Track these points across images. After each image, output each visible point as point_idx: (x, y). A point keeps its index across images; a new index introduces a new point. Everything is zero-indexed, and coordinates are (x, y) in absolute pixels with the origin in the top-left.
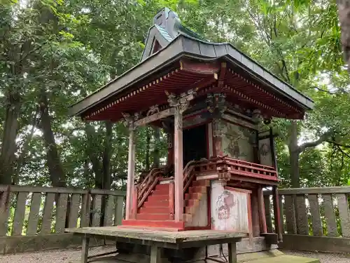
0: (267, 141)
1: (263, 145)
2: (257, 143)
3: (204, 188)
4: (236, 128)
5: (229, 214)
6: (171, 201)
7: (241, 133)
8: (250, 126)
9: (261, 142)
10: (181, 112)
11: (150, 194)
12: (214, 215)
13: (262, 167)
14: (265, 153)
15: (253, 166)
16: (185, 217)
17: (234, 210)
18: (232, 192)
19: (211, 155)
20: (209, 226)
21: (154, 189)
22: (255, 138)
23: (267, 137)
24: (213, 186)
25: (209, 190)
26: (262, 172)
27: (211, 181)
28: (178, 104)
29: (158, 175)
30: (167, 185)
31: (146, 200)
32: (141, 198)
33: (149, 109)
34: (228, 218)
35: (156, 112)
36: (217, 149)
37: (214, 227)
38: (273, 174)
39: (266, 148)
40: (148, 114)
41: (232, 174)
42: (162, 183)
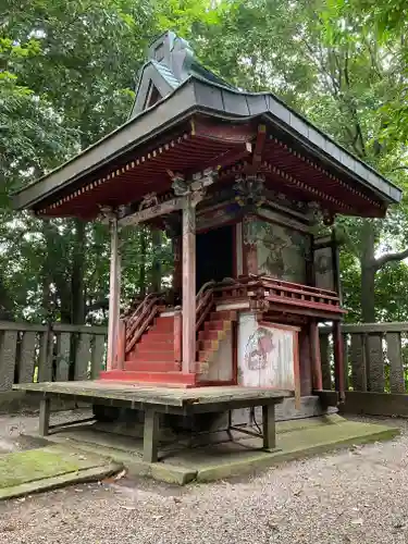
0: (327, 252)
1: (320, 258)
2: (312, 255)
3: (227, 323)
4: (279, 232)
5: (266, 362)
6: (176, 342)
7: (287, 240)
8: (299, 226)
9: (317, 253)
10: (194, 205)
11: (145, 332)
12: (242, 363)
13: (318, 292)
14: (323, 271)
15: (305, 289)
16: (197, 367)
17: (272, 356)
18: (269, 329)
19: (240, 272)
20: (234, 381)
21: (151, 323)
22: (310, 246)
23: (328, 245)
24: (242, 320)
25: (235, 326)
26: (317, 299)
27: (239, 312)
28: (188, 192)
29: (157, 303)
30: (172, 318)
31: (139, 340)
32: (130, 339)
33: (143, 200)
34: (263, 367)
35: (153, 204)
36: (249, 262)
37: (242, 380)
38: (334, 303)
39: (325, 262)
40: (141, 207)
41: (271, 303)
42: (162, 315)
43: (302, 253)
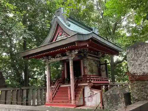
0: (104, 66)
1: (102, 68)
3: (82, 89)
4: (92, 62)
5: (92, 99)
6: (69, 96)
7: (94, 63)
8: (97, 59)
9: (101, 66)
10: (72, 58)
11: (57, 91)
12: (86, 100)
13: (103, 78)
14: (103, 71)
15: (100, 78)
16: (76, 102)
17: (94, 98)
18: (93, 91)
19: (83, 74)
20: (84, 105)
21: (58, 89)
22: (99, 64)
23: (104, 64)
24: (85, 88)
25: (84, 90)
26: (103, 80)
27: (84, 86)
28: (71, 55)
31: (55, 94)
34: (92, 101)
35: (60, 57)
36: (85, 72)
37: (86, 104)
38: (107, 80)
39: (104, 69)
41: (93, 83)
42: (61, 86)
43: (97, 66)
